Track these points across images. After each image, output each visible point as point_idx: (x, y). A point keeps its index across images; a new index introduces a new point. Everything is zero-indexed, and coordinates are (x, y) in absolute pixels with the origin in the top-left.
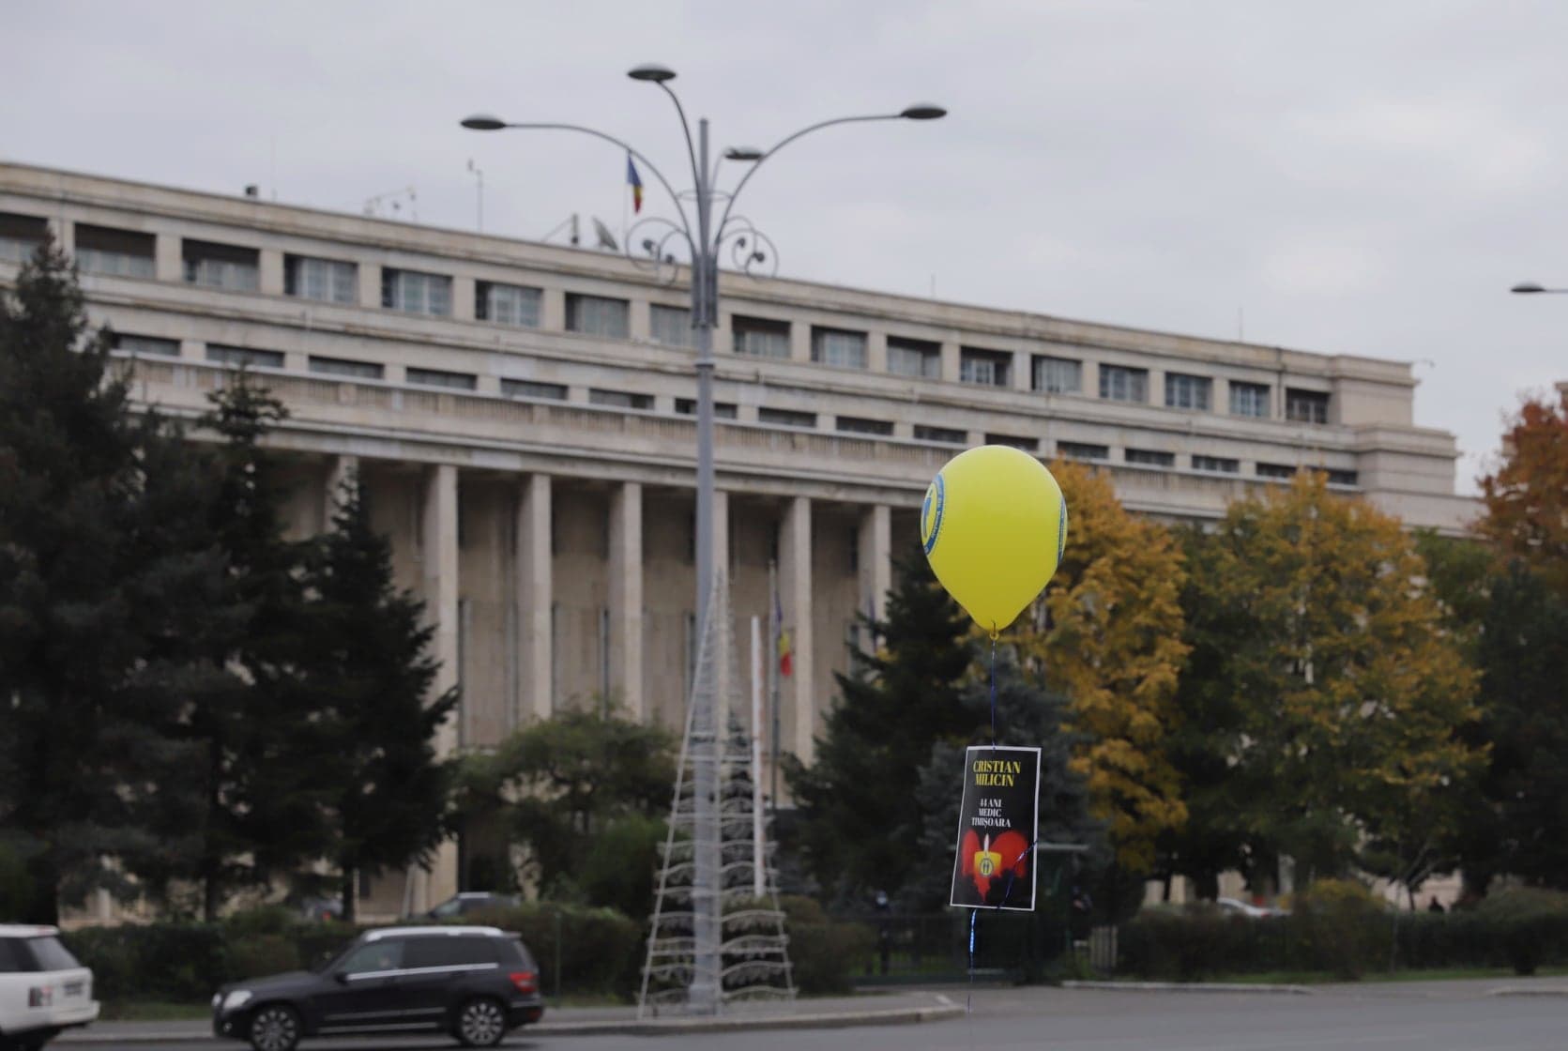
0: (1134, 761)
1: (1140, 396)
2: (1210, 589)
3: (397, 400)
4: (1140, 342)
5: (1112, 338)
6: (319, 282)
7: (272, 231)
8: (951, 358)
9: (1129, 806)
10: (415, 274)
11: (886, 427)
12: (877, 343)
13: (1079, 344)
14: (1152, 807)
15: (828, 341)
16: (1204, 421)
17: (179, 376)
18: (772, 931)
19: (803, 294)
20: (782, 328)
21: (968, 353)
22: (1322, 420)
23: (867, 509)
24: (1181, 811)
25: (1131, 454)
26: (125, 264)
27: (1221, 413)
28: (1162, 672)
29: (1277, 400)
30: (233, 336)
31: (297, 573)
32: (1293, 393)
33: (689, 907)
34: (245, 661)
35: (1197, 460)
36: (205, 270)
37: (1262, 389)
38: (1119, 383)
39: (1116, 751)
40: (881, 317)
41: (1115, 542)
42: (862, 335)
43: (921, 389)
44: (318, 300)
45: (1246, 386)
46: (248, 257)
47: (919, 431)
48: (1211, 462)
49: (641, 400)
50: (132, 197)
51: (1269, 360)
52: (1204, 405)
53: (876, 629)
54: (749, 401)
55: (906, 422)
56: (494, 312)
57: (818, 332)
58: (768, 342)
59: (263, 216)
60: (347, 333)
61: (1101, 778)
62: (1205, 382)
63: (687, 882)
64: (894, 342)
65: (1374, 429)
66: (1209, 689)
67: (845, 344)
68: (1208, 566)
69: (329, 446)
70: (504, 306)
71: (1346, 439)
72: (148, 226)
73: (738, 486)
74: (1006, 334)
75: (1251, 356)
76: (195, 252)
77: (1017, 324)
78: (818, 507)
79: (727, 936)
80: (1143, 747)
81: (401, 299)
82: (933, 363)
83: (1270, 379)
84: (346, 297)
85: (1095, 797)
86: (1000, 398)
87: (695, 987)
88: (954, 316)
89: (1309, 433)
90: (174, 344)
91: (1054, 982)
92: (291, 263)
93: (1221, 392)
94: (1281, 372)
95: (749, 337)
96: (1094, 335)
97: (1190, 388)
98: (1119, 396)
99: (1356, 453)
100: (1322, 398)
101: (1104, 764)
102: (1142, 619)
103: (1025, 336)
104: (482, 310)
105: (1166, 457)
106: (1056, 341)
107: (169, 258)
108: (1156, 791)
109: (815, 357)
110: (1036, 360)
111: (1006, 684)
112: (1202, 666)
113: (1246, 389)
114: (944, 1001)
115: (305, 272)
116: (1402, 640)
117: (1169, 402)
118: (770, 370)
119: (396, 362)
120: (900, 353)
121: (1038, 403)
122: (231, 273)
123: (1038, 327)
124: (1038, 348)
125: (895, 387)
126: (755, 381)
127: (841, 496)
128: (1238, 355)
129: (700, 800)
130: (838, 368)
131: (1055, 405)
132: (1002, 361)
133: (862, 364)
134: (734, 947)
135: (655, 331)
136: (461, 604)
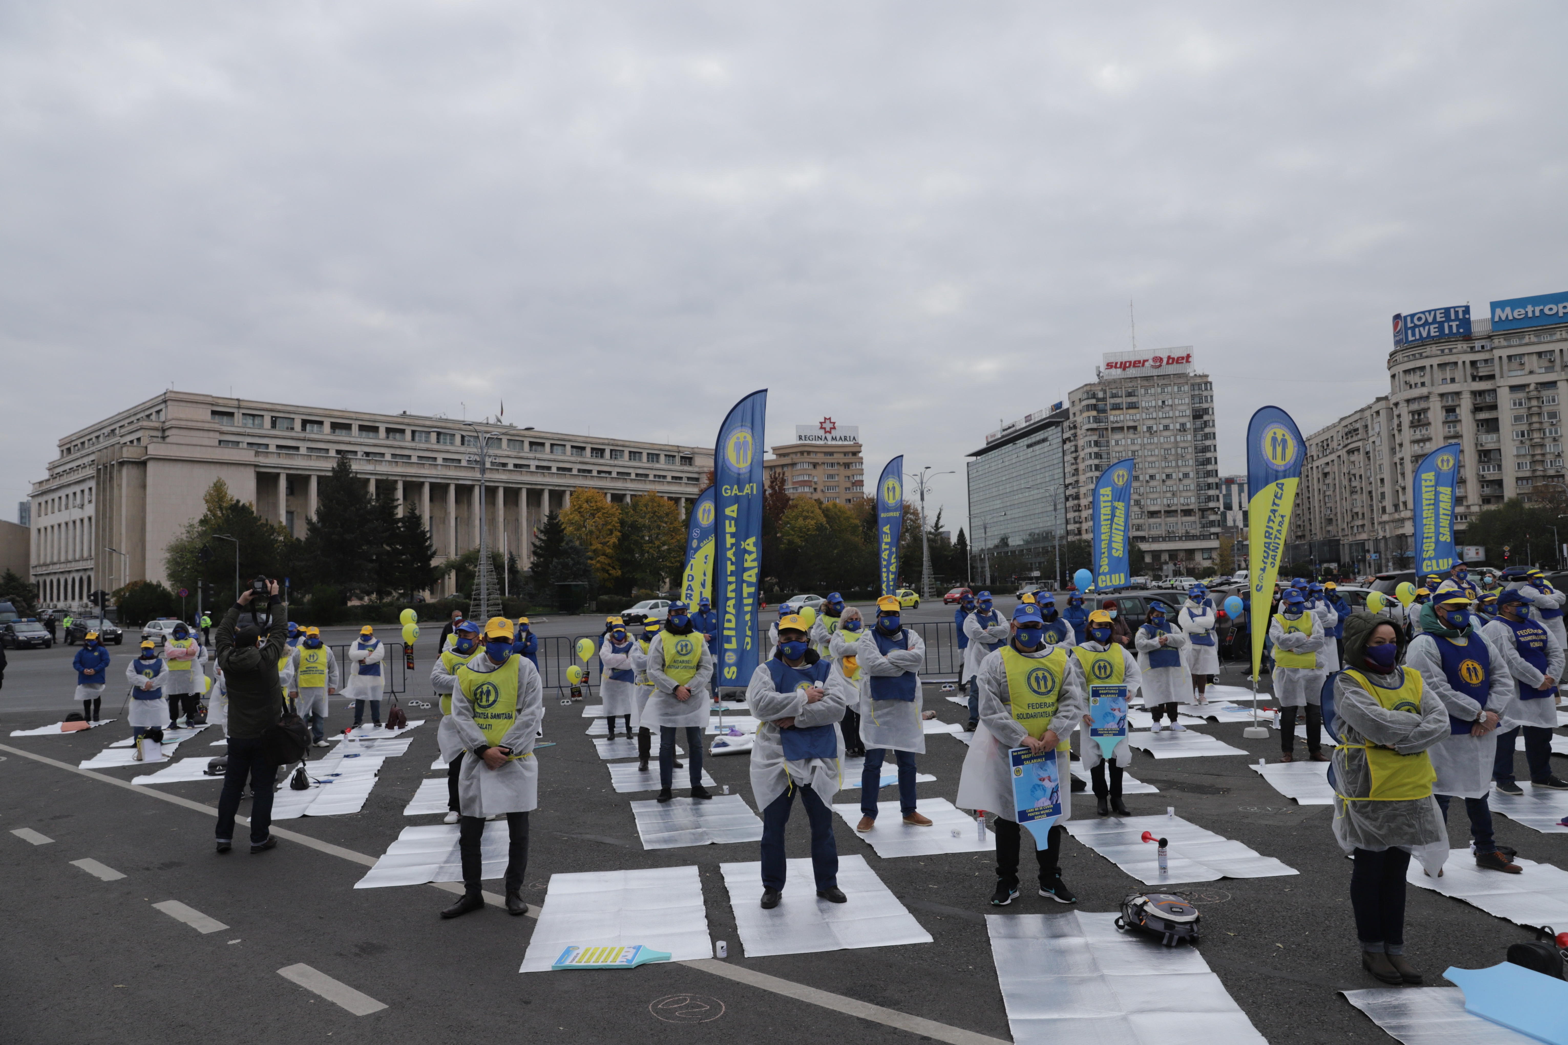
0: (607, 561)
1: (640, 460)
2: (626, 519)
3: (439, 467)
4: (640, 445)
5: (632, 444)
6: (420, 437)
7: (409, 425)
8: (588, 452)
9: (607, 572)
10: (445, 434)
11: (570, 470)
12: (568, 448)
13: (623, 446)
14: (612, 572)
15: (555, 447)
16: (657, 466)
17: (384, 463)
18: (498, 605)
19: (548, 435)
20: (543, 444)
21: (593, 449)
22: (691, 465)
23: (564, 491)
24: (619, 573)
25: (637, 475)
26: (371, 434)
27: (662, 464)
28: (613, 540)
29: (678, 459)
30: (398, 452)
31: (400, 524)
32: (682, 457)
33: (480, 600)
34: (387, 545)
35: (655, 476)
36: (391, 435)
37: (674, 456)
38: (635, 457)
39: (602, 558)
40: (569, 441)
41: (604, 509)
42: (564, 446)
43: (580, 459)
44: (420, 441)
45: (670, 456)
46: (402, 431)
47: (579, 470)
48: (659, 476)
49: (504, 465)
50: (373, 417)
51: (675, 449)
52: (658, 462)
53: (542, 532)
54: (533, 464)
55: (575, 468)
56: (466, 443)
57: (552, 445)
58: (539, 448)
59: (406, 421)
60: (427, 450)
61: (598, 565)
62: (658, 455)
63: (479, 594)
64: (573, 447)
65: (703, 467)
66: (626, 543)
67: (560, 448)
68: (627, 513)
69: (422, 480)
70: (469, 441)
71: (696, 469)
72: (377, 425)
73: (529, 487)
74: (603, 444)
75: (670, 448)
76: (389, 431)
77: (606, 441)
78: (551, 491)
79: (488, 606)
80: (611, 558)
81: (442, 440)
82: (584, 453)
83: (676, 454)
84: (427, 441)
85: (597, 570)
86: (601, 461)
87: (482, 617)
88: (589, 440)
89: (686, 468)
90: (383, 455)
91: (578, 614)
92: (413, 432)
93: (662, 458)
94: (679, 452)
95: (534, 447)
96: (627, 444)
97: (653, 457)
98: (635, 460)
99: (699, 473)
100: (690, 459)
101: (598, 562)
102: (610, 527)
103: (608, 445)
104: (463, 443)
105: (647, 476)
106: (617, 446)
107: (382, 433)
108: (614, 568)
109: (552, 452)
110: (611, 451)
111: (571, 544)
112: (624, 538)
113: (670, 457)
114: (545, 619)
115: (417, 435)
116: (673, 531)
117: (648, 461)
118: (538, 456)
119: (440, 457)
120: (575, 450)
121: (612, 462)
122: (398, 435)
123: (612, 442)
124: (612, 448)
125: (573, 459)
126: (535, 459)
127: (557, 488)
128: (667, 448)
129: (482, 577)
130: (558, 455)
131: (616, 462)
132: (602, 451)
133: (564, 453)
134: (490, 608)
135: (508, 446)
136: (456, 518)
